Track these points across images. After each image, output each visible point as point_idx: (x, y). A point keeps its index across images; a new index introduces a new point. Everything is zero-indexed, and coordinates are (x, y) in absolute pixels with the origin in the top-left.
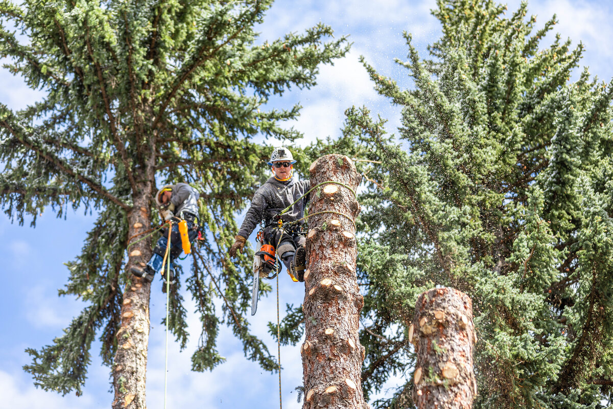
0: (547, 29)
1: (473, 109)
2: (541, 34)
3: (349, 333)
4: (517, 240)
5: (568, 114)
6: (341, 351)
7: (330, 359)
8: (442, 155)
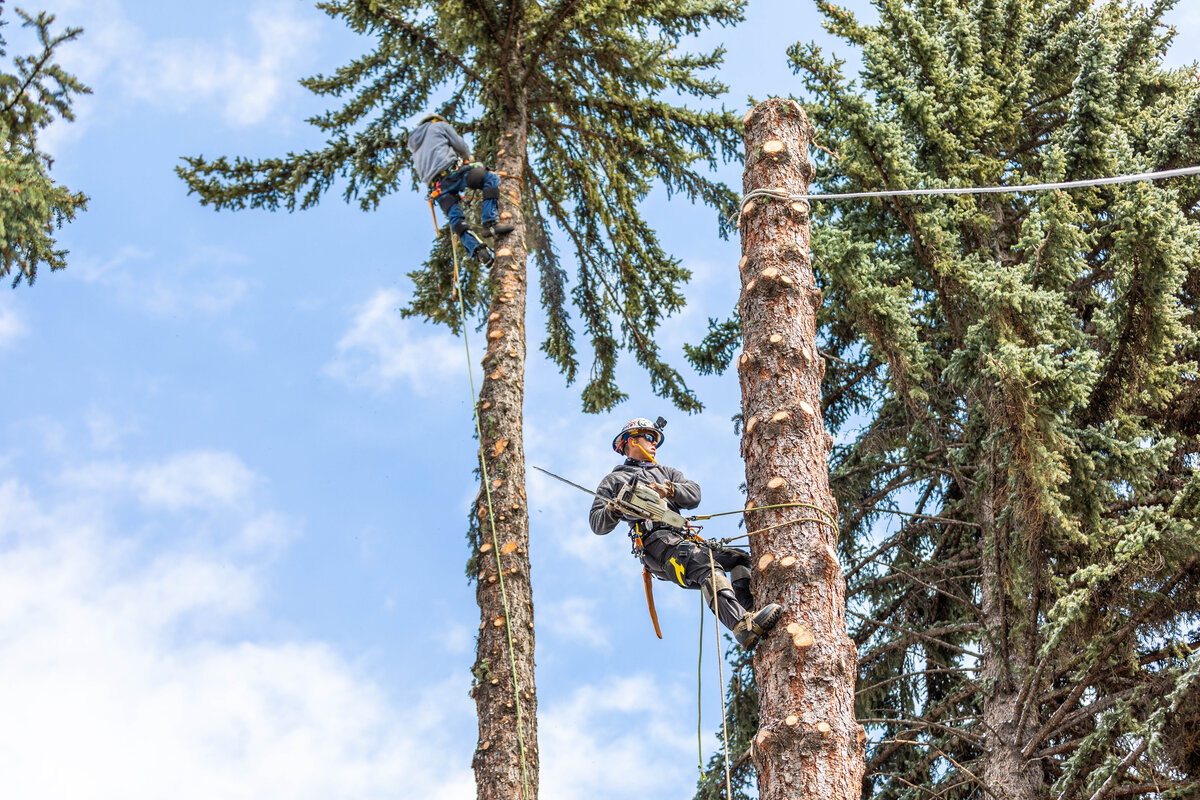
1: (961, 45)
3: (803, 340)
4: (1026, 221)
5: (1096, 47)
6: (793, 364)
7: (777, 376)
8: (921, 107)
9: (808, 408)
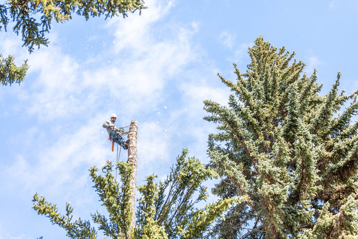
0: (291, 57)
1: (258, 93)
2: (289, 59)
4: (273, 146)
5: (293, 94)
8: (246, 112)
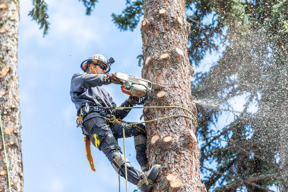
3: (178, 13)
6: (172, 26)
7: (163, 33)
9: (180, 51)
